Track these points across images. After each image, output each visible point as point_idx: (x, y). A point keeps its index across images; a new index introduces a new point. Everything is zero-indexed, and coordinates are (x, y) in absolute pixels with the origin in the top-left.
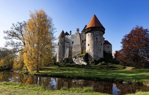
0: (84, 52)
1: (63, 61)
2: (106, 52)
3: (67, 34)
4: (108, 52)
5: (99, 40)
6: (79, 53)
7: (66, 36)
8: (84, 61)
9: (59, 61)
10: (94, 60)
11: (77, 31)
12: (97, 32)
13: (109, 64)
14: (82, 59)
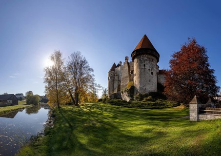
5: (147, 67)
7: (116, 68)
8: (128, 96)
12: (144, 56)
13: (158, 100)
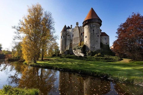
0: (82, 44)
1: (65, 52)
2: (104, 44)
3: (69, 28)
4: (105, 44)
5: (95, 32)
6: (78, 45)
7: (68, 30)
8: (82, 52)
9: (62, 52)
10: (91, 52)
11: (77, 24)
13: (105, 56)
14: (80, 51)
